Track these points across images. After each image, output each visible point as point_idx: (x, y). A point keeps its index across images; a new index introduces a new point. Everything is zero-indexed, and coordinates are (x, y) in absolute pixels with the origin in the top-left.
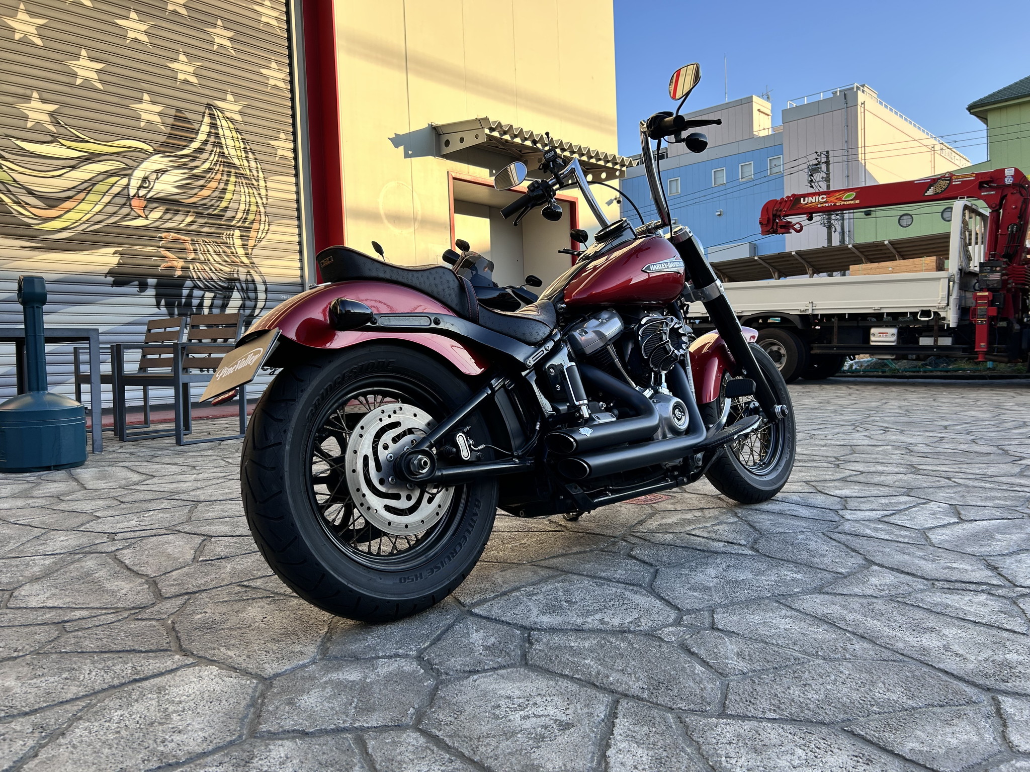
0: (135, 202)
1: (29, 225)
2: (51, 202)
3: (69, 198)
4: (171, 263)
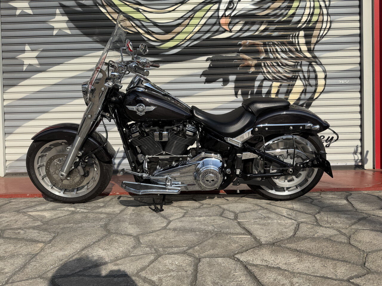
3: (178, 25)
4: (247, 63)
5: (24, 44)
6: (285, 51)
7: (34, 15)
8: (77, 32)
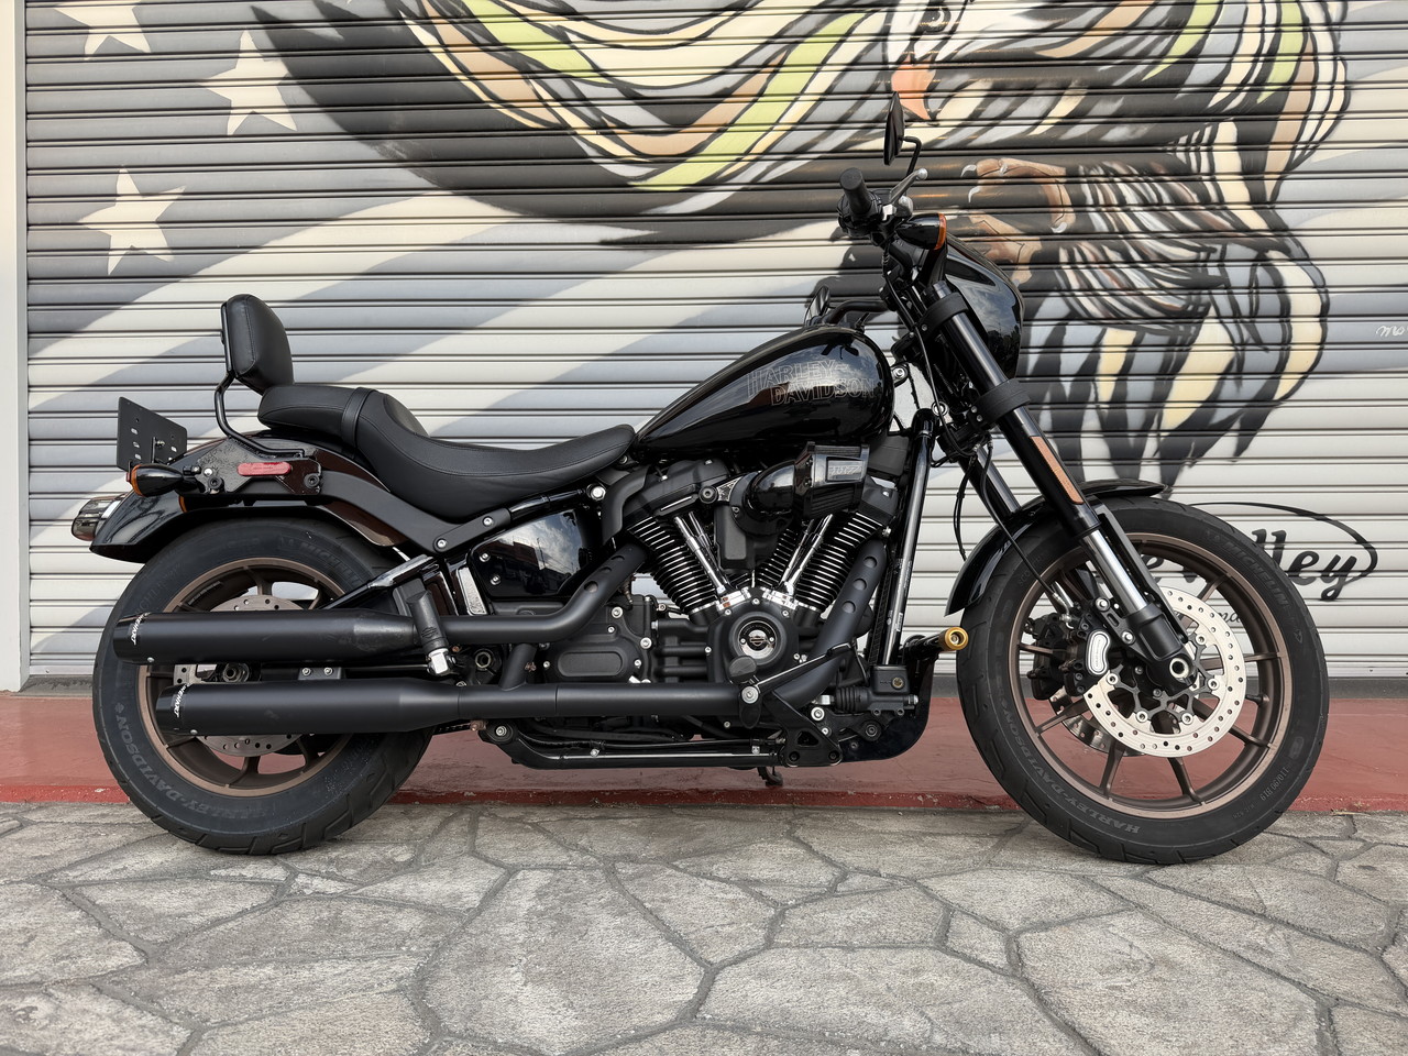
0: (902, 80)
1: (621, 184)
2: (678, 111)
3: (724, 95)
4: (1000, 249)
5: (112, 169)
6: (1156, 201)
7: (157, 55)
8: (322, 121)
